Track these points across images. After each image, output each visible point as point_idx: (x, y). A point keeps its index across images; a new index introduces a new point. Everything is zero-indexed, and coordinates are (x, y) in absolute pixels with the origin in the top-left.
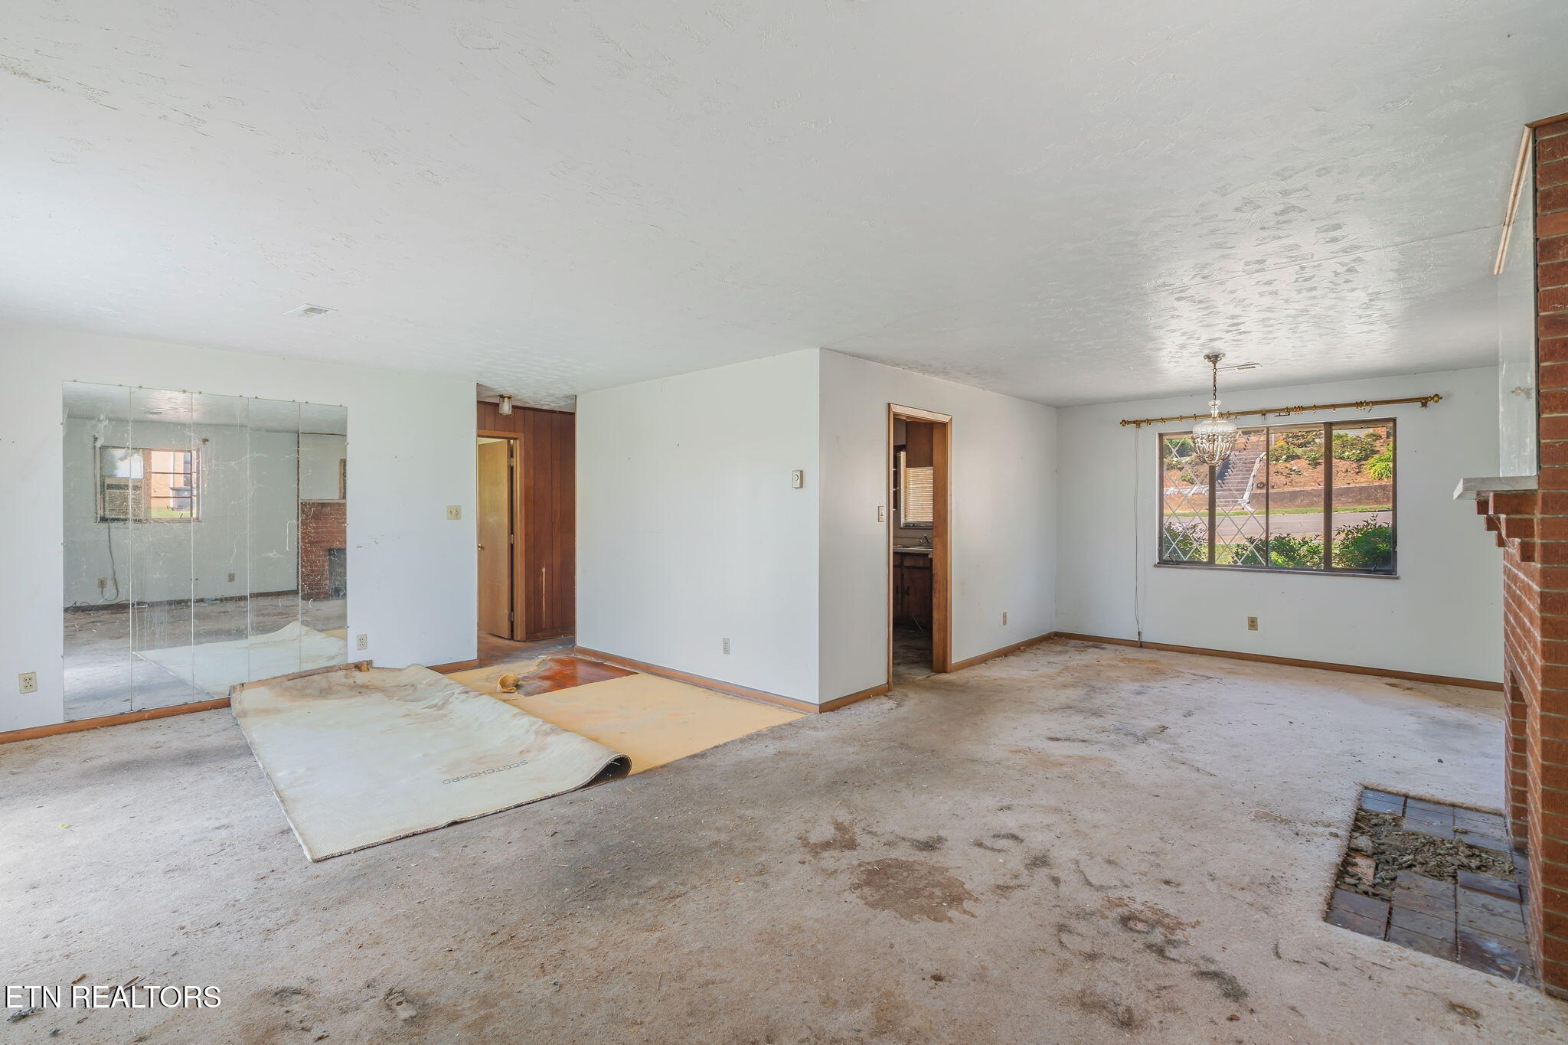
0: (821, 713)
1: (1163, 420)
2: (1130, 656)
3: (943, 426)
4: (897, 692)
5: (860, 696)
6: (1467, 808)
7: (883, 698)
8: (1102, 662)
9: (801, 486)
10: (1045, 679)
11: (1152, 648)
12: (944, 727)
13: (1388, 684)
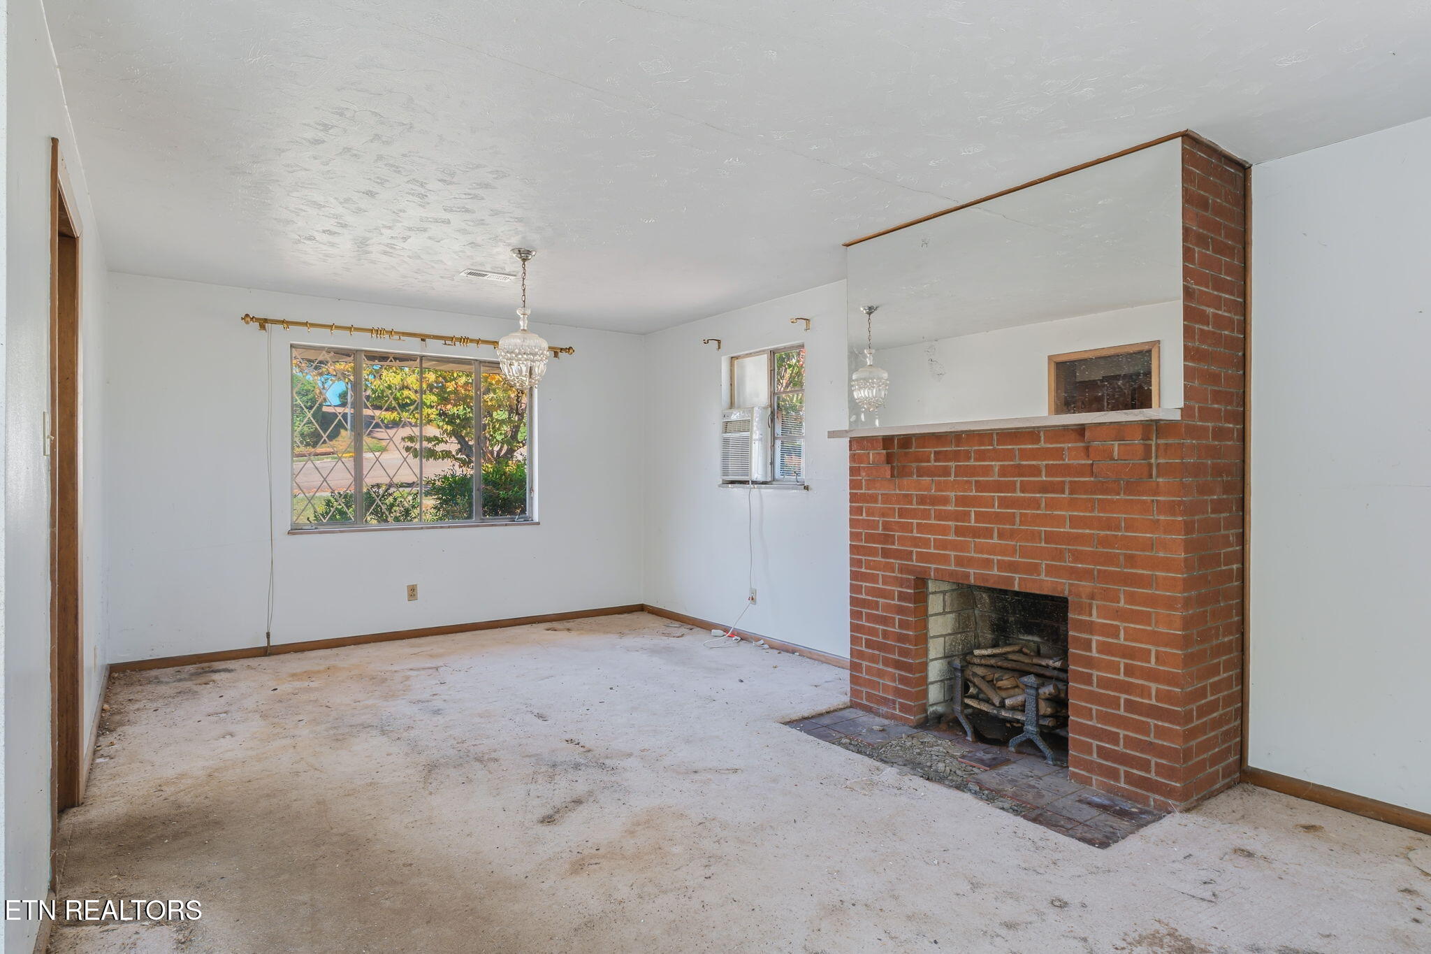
2: (289, 670)
6: (835, 711)
8: (282, 689)
13: (548, 630)
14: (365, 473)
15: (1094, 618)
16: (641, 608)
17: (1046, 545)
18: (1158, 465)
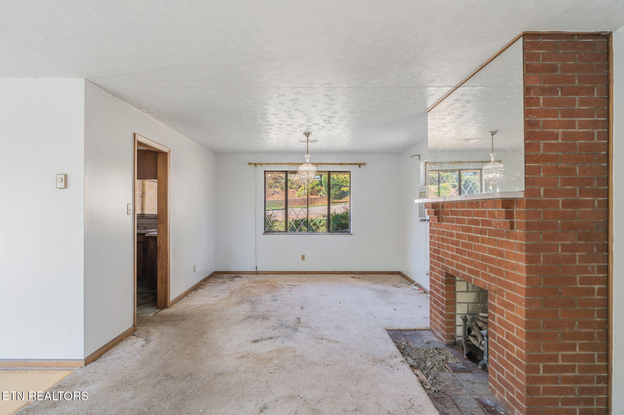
0: (86, 365)
1: (268, 164)
2: (255, 280)
3: (165, 154)
4: (141, 330)
5: (116, 341)
6: (419, 330)
7: (131, 337)
8: (246, 285)
9: (66, 186)
10: (226, 301)
11: (262, 274)
12: (188, 351)
13: (352, 277)
14: (288, 214)
15: (496, 304)
16: (399, 273)
17: (482, 262)
18: (517, 222)
